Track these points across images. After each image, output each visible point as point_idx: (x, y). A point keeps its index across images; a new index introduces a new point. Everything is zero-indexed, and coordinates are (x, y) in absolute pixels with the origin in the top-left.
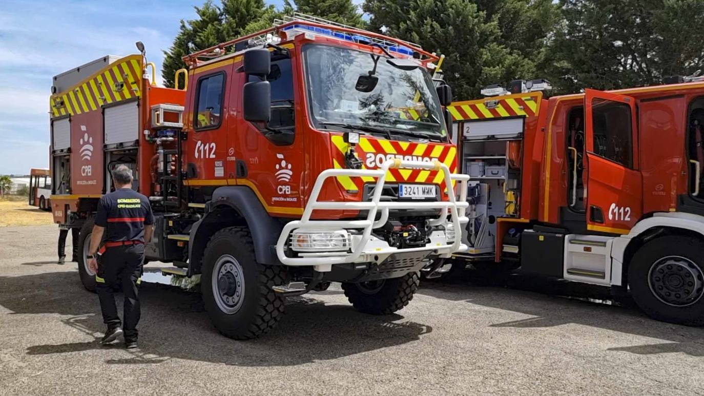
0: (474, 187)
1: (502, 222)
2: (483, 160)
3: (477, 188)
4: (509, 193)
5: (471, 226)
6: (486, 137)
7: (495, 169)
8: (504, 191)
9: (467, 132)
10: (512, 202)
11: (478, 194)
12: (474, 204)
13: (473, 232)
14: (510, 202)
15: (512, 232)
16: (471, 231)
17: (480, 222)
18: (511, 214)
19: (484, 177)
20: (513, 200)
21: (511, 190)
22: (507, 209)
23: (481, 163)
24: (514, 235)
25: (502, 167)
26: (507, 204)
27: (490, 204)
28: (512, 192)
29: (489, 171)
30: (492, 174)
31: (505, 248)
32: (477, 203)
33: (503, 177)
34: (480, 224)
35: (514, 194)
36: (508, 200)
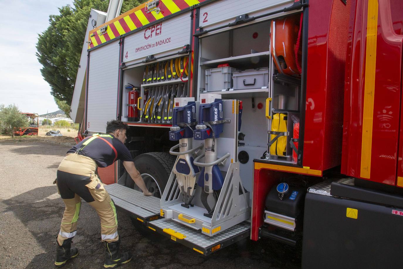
0: (212, 105)
1: (263, 170)
2: (229, 64)
3: (217, 107)
4: (276, 117)
5: (207, 180)
6: (233, 21)
7: (249, 76)
8: (267, 114)
9: (205, 21)
10: (283, 134)
11: (219, 119)
12: (211, 137)
13: (211, 191)
14: (278, 134)
15: (283, 189)
16: (207, 188)
17: (221, 169)
18: (280, 154)
19: (231, 91)
20: (283, 128)
21: (280, 111)
22: (273, 146)
23: (226, 70)
24: (287, 196)
25: (263, 71)
26: (273, 136)
27: (241, 137)
28: (282, 116)
29: (241, 81)
30: (245, 85)
31: (268, 217)
32: (217, 136)
33: (264, 89)
34: (223, 175)
35: (285, 118)
36: (274, 130)
